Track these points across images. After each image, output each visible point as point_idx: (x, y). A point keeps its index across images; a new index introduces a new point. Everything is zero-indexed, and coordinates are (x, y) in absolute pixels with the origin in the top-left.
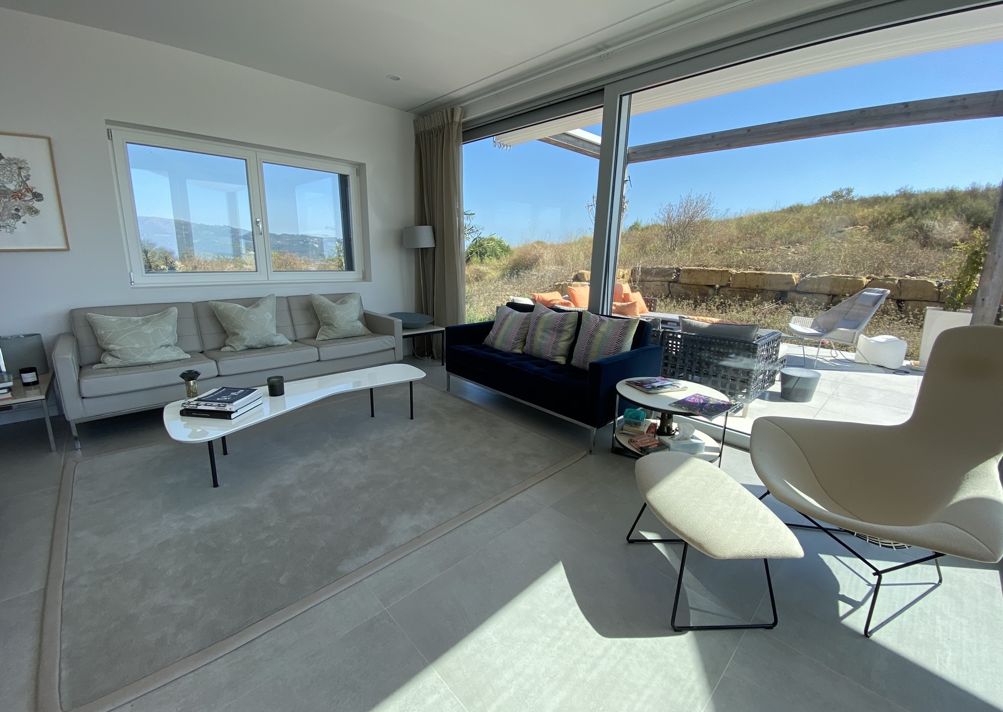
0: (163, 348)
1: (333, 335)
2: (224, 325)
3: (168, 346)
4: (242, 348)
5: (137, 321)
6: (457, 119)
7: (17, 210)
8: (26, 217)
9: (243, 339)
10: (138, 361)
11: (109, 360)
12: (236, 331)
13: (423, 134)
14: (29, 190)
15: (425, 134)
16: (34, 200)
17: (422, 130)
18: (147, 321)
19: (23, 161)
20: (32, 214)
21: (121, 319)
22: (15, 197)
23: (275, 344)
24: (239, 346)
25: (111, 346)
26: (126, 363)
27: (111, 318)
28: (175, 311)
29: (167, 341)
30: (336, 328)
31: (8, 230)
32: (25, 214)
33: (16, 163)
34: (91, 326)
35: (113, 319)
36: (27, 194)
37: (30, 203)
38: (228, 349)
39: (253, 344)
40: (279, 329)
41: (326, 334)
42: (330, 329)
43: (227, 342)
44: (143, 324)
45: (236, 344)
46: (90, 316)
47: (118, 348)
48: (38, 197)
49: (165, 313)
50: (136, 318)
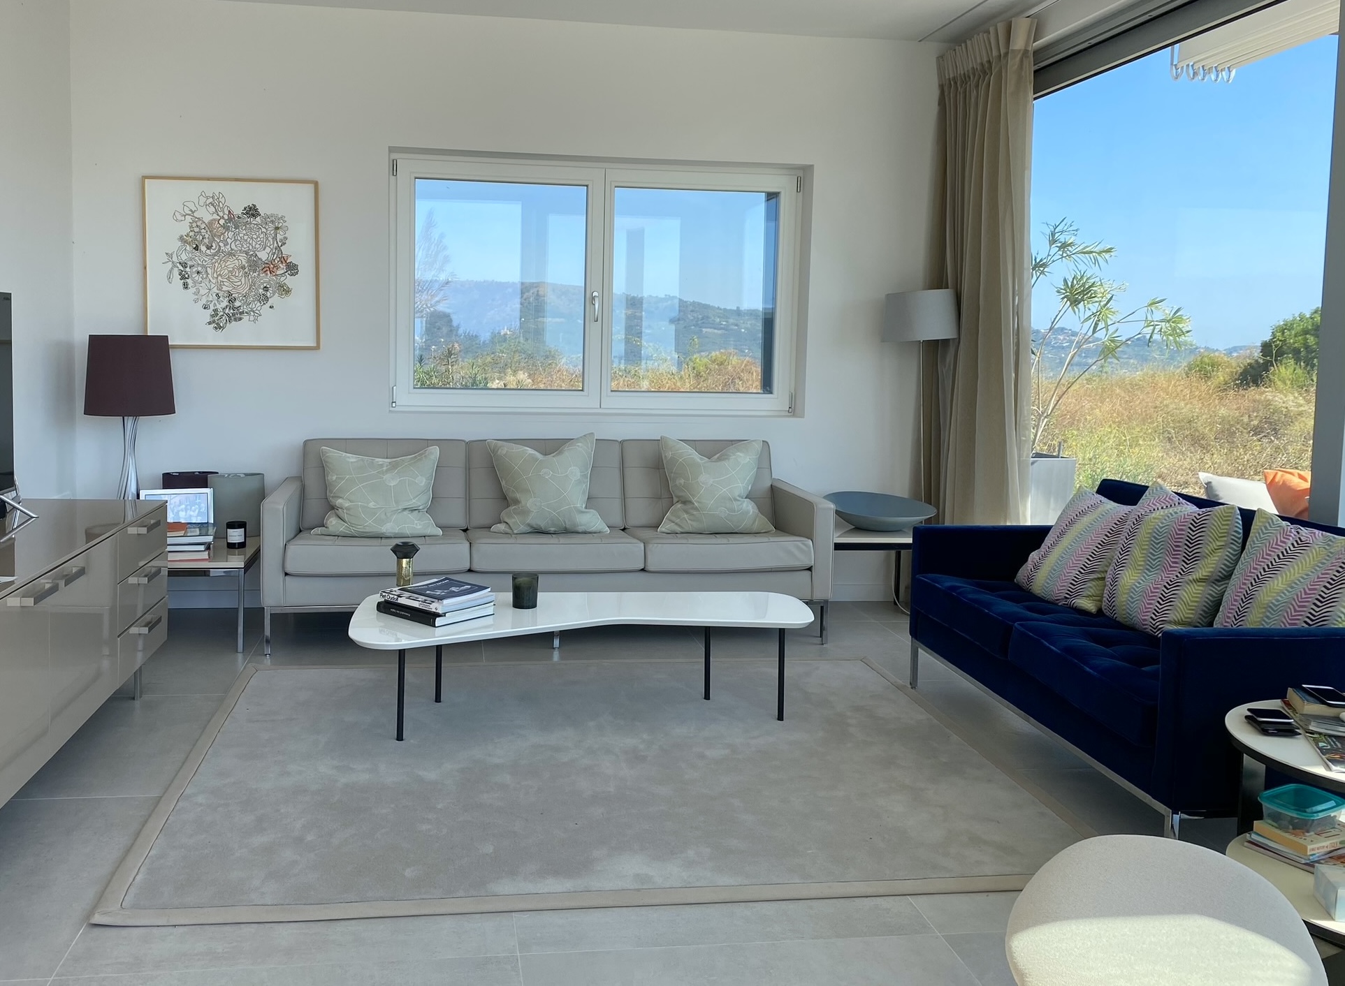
0: (406, 513)
1: (691, 525)
2: (503, 483)
3: (413, 510)
4: (523, 528)
5: (382, 466)
6: (1018, 43)
7: (266, 289)
8: (275, 300)
9: (525, 512)
10: (367, 530)
11: (333, 523)
12: (518, 496)
13: (952, 83)
14: (283, 259)
15: (956, 83)
16: (286, 274)
17: (951, 76)
18: (393, 467)
19: (282, 217)
20: (282, 295)
21: (363, 460)
22: (265, 270)
23: (580, 529)
24: (518, 524)
25: (339, 502)
26: (353, 531)
27: (349, 457)
28: (435, 451)
29: (414, 502)
30: (696, 509)
31: (252, 318)
32: (274, 295)
33: (272, 222)
34: (323, 468)
35: (352, 458)
36: (280, 265)
37: (282, 279)
38: (502, 527)
39: (542, 524)
40: (591, 500)
41: (678, 521)
42: (687, 512)
43: (504, 515)
44: (387, 471)
45: (513, 520)
46: (324, 451)
47: (347, 504)
48: (292, 269)
49: (422, 454)
50: (380, 461)
